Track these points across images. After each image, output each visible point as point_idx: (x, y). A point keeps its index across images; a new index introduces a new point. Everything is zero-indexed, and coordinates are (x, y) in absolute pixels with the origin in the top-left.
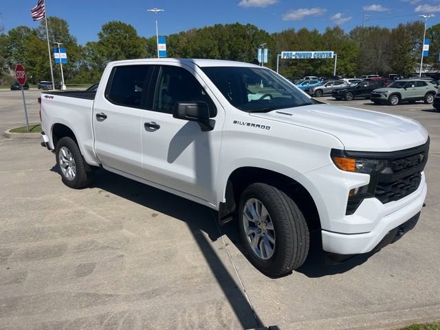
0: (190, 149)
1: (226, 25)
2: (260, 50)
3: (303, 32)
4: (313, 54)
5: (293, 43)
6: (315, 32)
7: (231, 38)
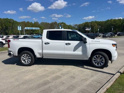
0: (81, 48)
1: (3, 19)
2: (18, 27)
3: (28, 22)
4: (34, 28)
5: (26, 25)
6: (31, 23)
7: (5, 22)
